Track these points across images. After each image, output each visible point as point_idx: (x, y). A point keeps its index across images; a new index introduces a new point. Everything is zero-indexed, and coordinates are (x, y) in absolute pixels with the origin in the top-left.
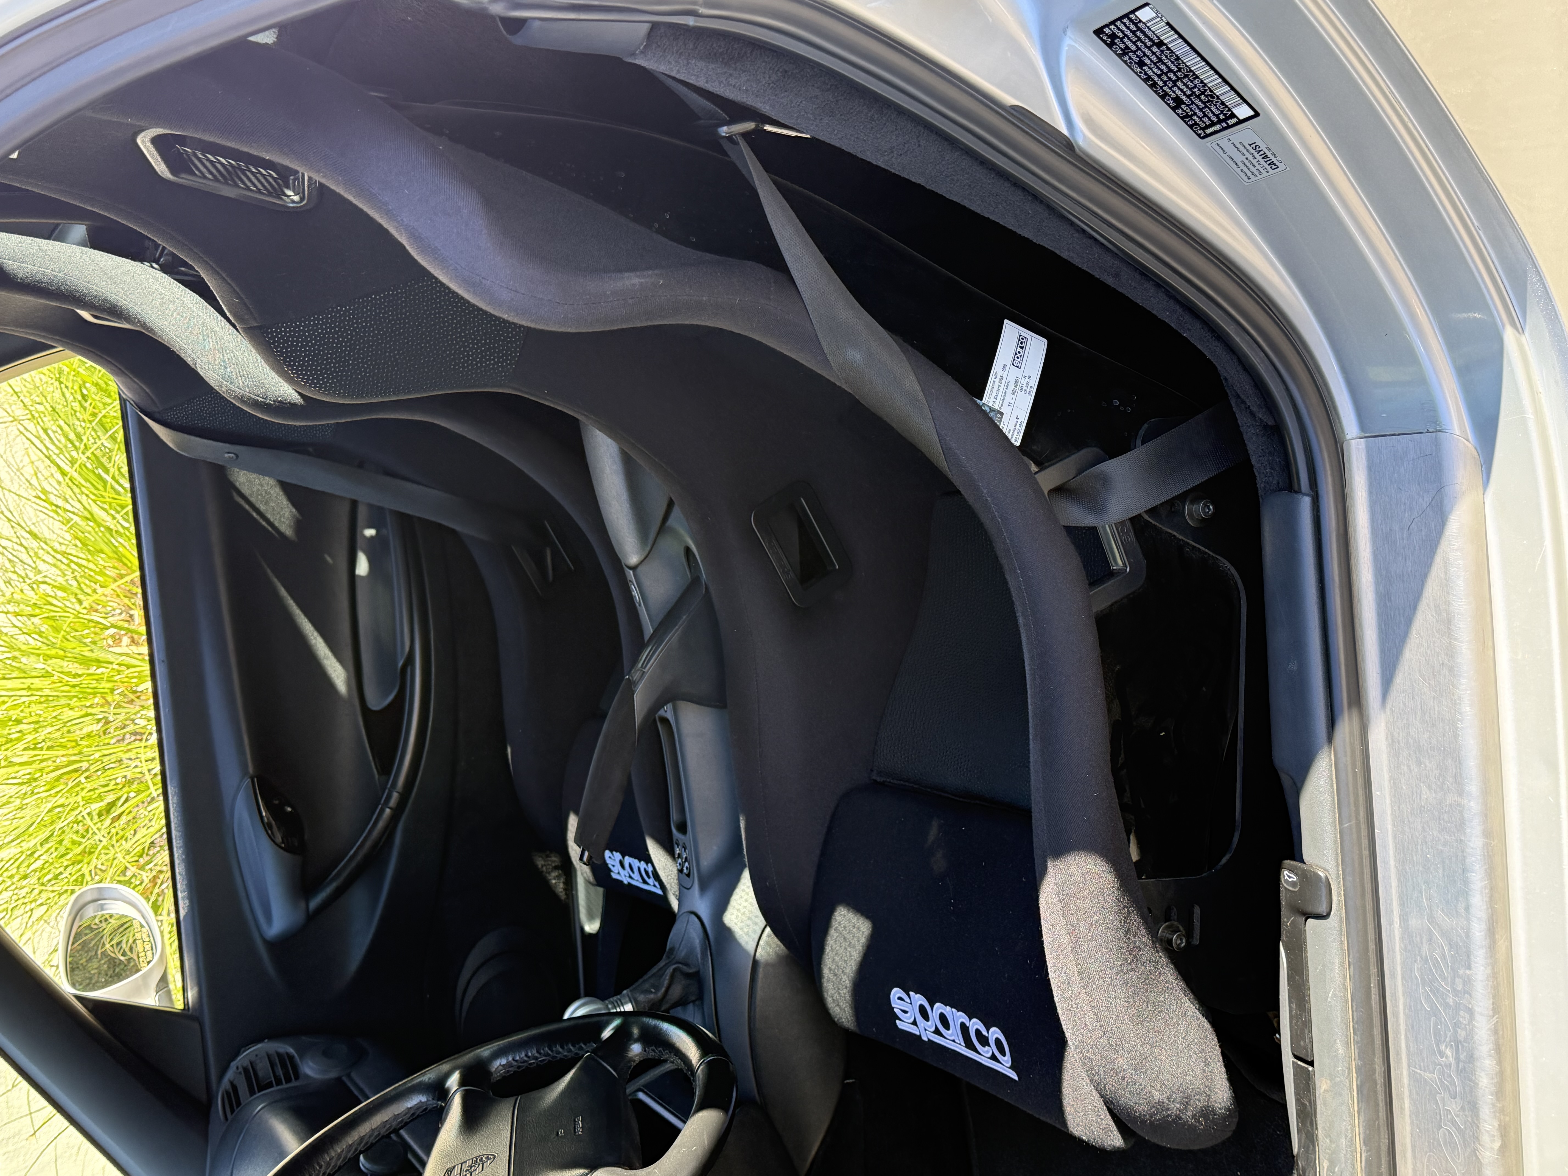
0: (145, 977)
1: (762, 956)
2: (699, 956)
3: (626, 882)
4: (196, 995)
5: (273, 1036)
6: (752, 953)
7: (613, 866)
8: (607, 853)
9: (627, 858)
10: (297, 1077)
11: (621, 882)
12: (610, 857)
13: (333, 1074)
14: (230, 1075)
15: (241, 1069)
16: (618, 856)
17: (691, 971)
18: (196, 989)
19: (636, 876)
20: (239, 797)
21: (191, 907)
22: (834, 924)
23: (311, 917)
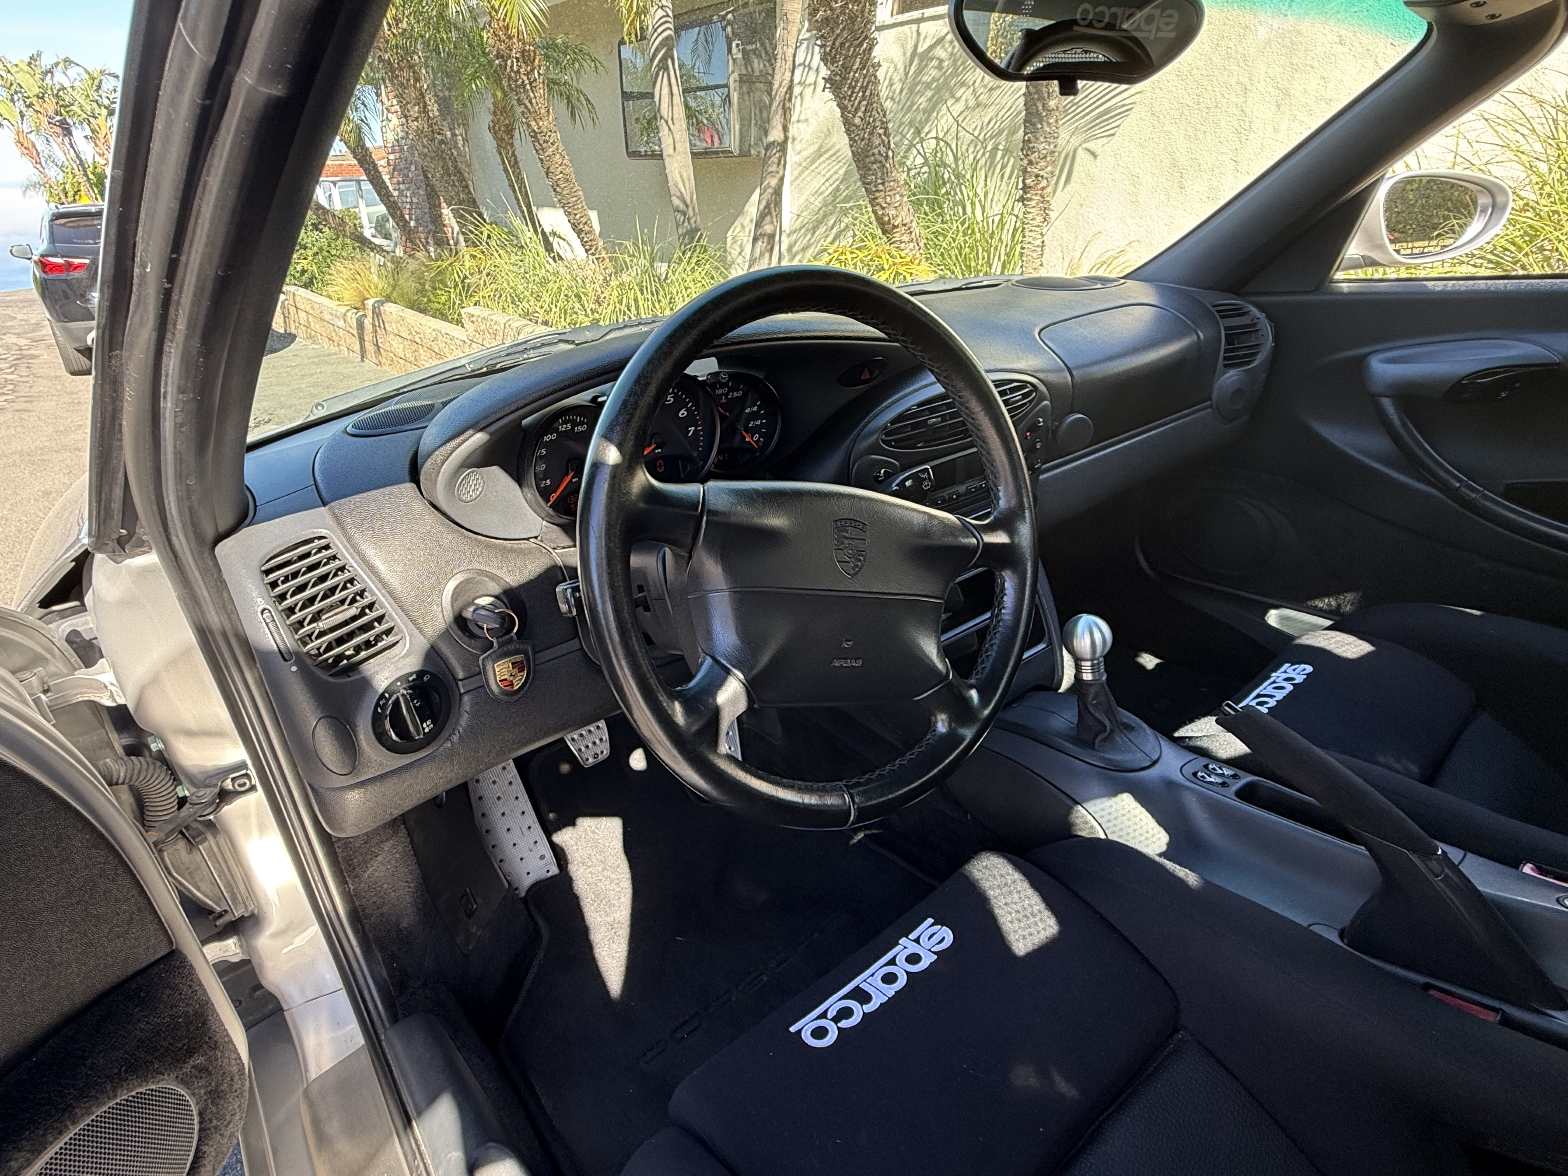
0: (1381, 247)
1: (1078, 811)
2: (1107, 756)
3: (1273, 674)
4: (1341, 290)
5: (1276, 349)
6: (1084, 805)
7: (1294, 670)
8: (1309, 669)
9: (1292, 688)
10: (1226, 366)
11: (1275, 671)
12: (1305, 670)
13: (1215, 395)
14: (1255, 311)
15: (1256, 321)
16: (1299, 679)
17: (1097, 741)
18: (1346, 290)
19: (1270, 690)
20: (1540, 349)
21: (1432, 293)
22: (1047, 914)
23: (1374, 398)
